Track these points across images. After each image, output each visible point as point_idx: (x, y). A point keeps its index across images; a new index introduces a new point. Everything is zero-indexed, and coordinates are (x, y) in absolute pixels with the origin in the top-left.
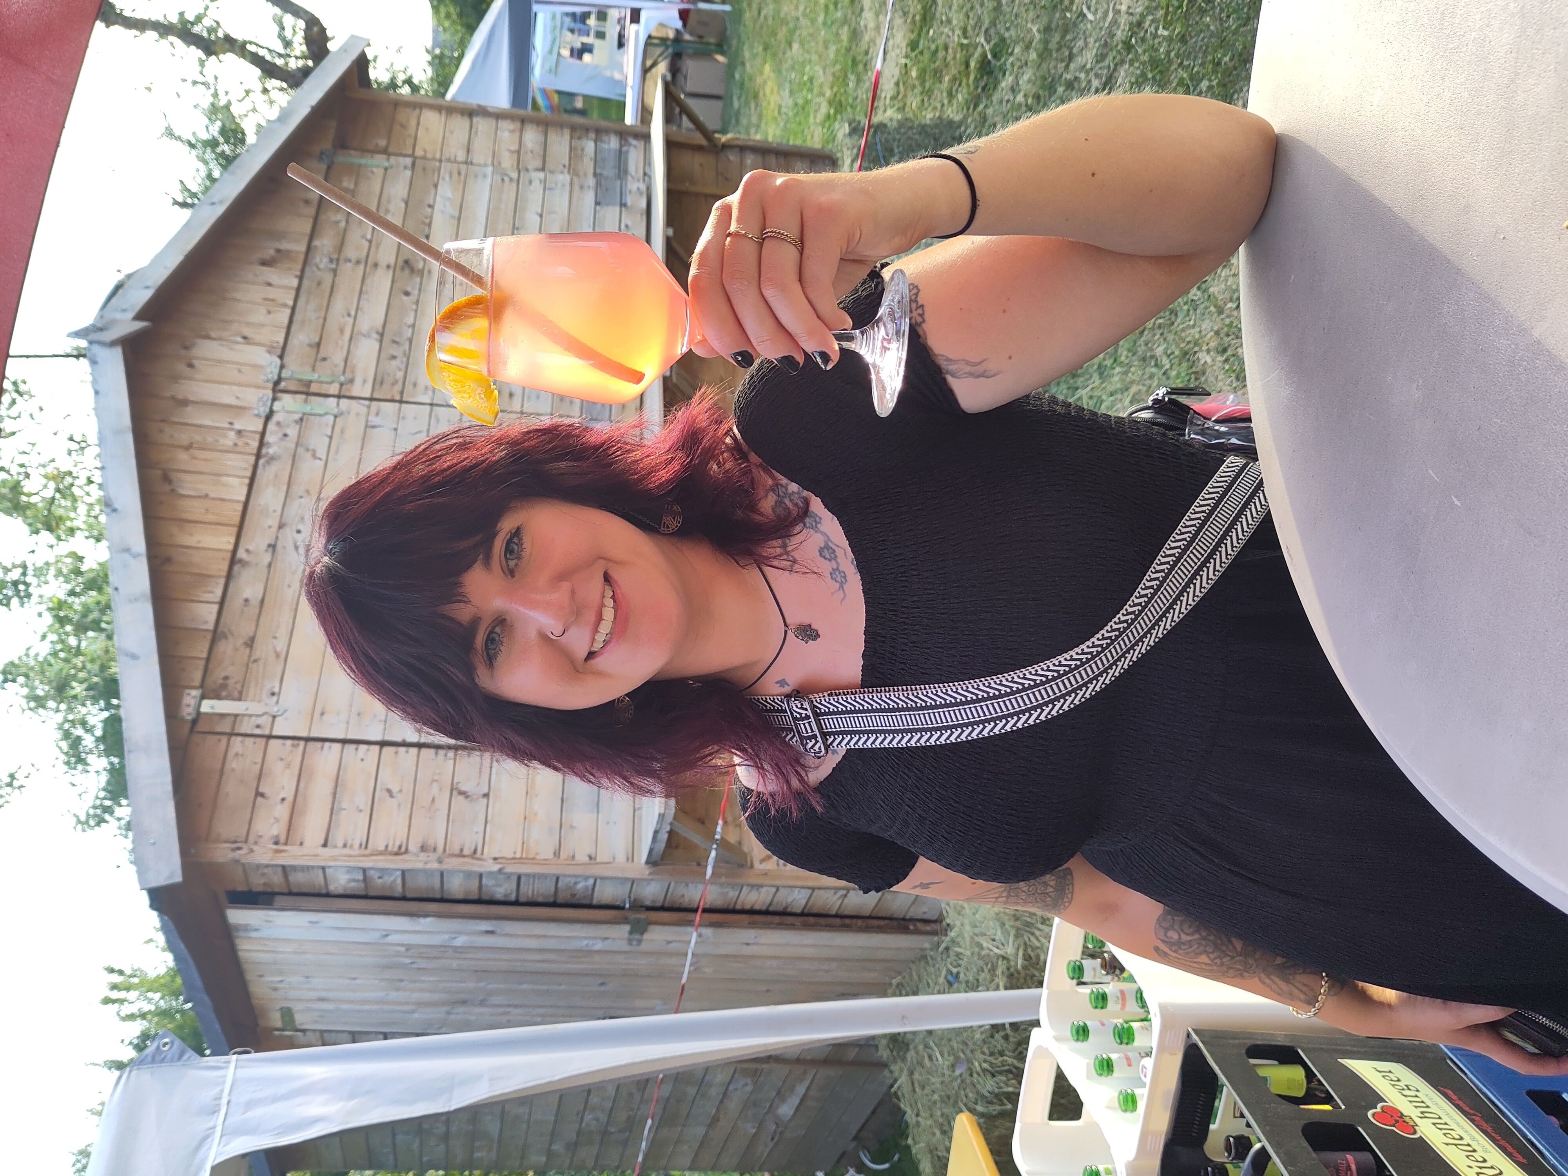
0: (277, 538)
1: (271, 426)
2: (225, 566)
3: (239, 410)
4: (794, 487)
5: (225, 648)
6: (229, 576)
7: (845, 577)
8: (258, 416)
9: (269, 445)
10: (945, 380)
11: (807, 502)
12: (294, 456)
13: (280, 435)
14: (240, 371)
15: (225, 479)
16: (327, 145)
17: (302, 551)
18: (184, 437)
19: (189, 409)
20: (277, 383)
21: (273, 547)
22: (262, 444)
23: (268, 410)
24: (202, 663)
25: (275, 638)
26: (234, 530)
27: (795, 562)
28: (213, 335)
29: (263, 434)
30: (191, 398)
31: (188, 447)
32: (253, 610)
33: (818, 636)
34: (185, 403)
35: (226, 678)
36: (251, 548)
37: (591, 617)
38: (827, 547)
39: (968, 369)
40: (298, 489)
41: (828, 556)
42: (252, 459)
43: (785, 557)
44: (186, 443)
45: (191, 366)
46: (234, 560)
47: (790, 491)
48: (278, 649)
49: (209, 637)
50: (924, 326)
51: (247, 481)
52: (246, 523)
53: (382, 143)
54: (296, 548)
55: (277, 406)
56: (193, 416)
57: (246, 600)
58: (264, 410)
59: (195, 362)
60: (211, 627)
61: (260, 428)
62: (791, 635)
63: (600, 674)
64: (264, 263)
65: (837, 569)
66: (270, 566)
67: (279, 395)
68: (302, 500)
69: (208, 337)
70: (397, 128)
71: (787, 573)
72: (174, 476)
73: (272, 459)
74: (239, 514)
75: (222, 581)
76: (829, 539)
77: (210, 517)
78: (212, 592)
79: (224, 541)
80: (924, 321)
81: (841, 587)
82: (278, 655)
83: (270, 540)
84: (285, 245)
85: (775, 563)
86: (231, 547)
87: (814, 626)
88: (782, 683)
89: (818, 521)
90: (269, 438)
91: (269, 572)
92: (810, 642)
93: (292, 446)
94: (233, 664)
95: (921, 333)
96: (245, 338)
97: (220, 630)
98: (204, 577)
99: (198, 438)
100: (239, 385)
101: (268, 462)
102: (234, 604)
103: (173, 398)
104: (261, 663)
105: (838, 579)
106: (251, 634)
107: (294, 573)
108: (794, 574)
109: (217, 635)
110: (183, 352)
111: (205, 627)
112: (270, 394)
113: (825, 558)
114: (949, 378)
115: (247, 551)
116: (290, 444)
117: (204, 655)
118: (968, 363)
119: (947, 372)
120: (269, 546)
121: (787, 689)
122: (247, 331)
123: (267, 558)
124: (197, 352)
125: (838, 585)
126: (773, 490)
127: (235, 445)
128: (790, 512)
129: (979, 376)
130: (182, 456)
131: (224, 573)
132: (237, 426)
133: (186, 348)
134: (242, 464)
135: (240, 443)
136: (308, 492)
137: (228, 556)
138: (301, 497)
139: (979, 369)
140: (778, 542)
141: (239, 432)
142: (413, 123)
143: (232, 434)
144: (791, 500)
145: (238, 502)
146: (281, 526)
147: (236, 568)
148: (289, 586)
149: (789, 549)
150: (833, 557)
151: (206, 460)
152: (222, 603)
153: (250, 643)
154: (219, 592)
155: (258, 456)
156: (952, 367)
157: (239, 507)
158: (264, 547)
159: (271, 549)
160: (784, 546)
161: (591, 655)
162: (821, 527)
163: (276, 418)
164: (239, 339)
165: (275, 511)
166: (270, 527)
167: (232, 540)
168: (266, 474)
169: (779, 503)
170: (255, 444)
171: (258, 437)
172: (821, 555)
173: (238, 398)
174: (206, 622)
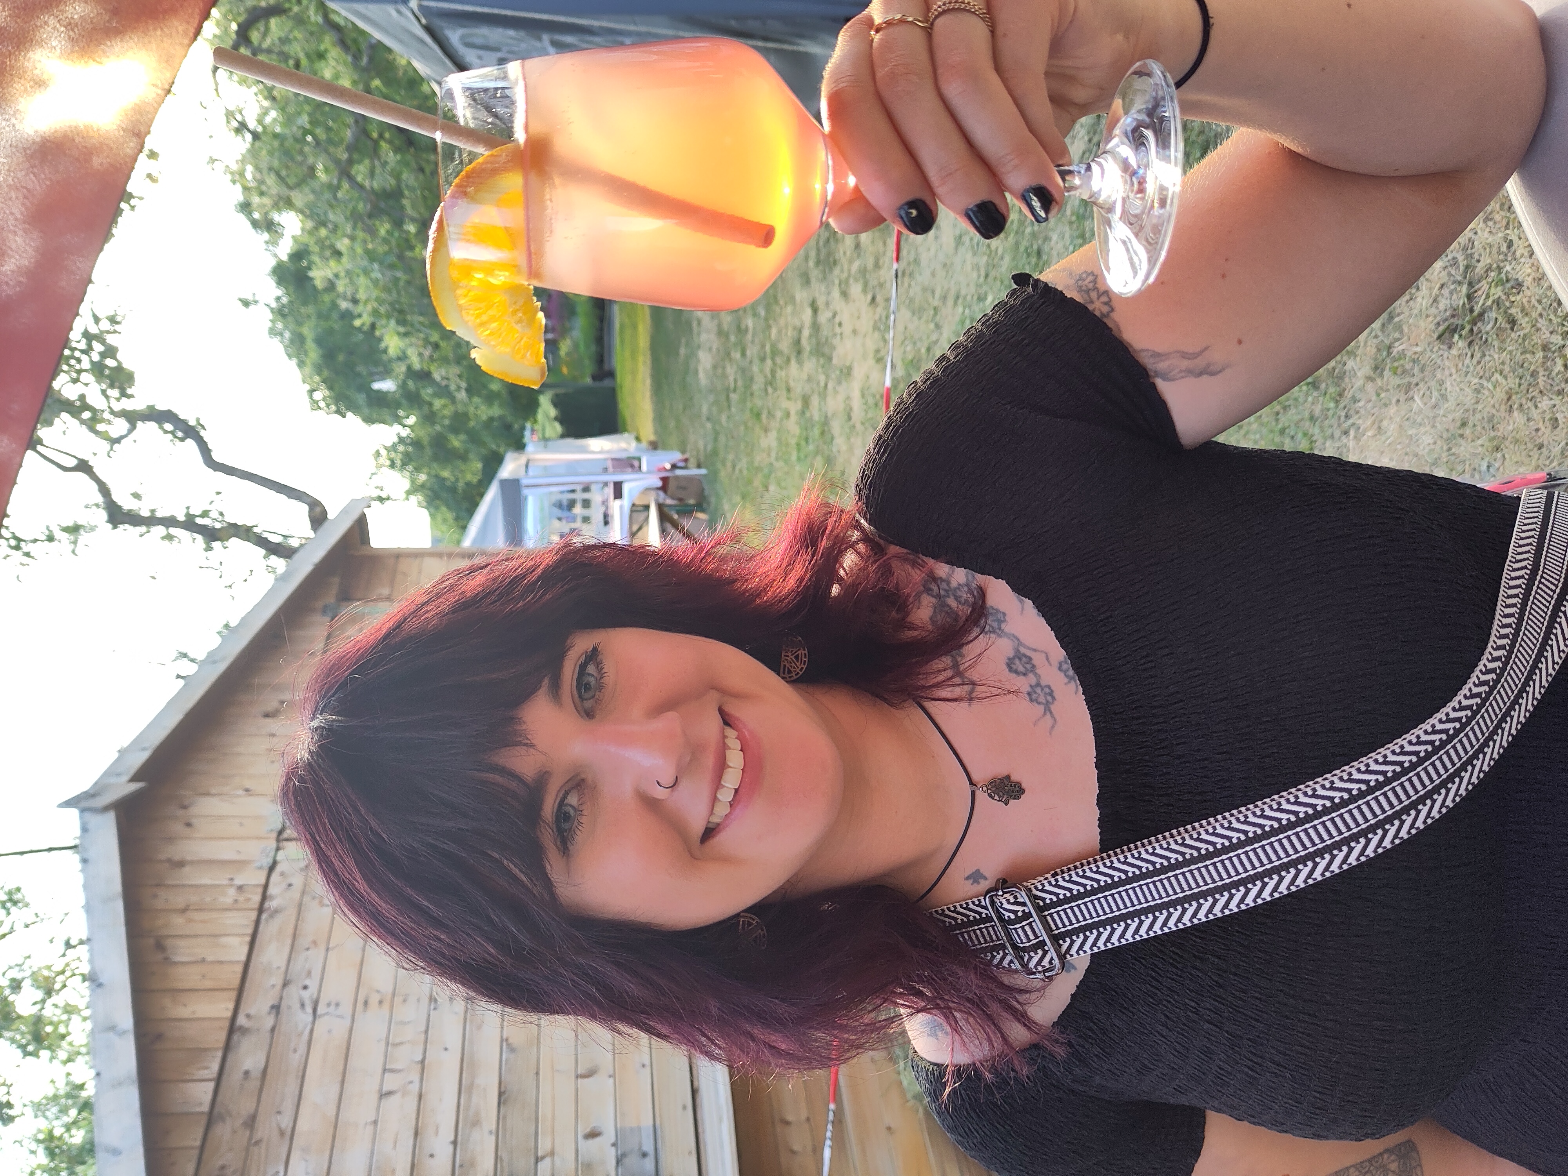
0: (281, 998)
1: (275, 877)
2: (222, 1036)
3: (240, 864)
4: (960, 575)
5: (223, 1131)
6: (227, 1048)
7: (1051, 693)
8: (260, 868)
9: (272, 898)
10: (1154, 385)
11: (982, 593)
12: (300, 905)
13: (284, 885)
14: (241, 825)
15: (224, 940)
16: (331, 599)
17: (309, 1009)
18: (179, 900)
19: (187, 870)
20: (281, 832)
21: (276, 1008)
22: (264, 898)
23: (270, 861)
24: (195, 1153)
25: (279, 1112)
26: (233, 995)
27: (974, 684)
28: (213, 791)
29: (266, 887)
30: (189, 858)
31: (184, 910)
32: (254, 1084)
33: (1023, 791)
34: (181, 864)
35: (223, 1168)
36: (252, 1011)
37: (709, 761)
38: (1019, 656)
39: (1185, 364)
40: (304, 941)
41: (1021, 669)
42: (253, 915)
43: (957, 680)
44: (181, 906)
45: (189, 825)
46: (233, 1028)
47: (954, 584)
48: (283, 1126)
49: (203, 1121)
50: (1114, 315)
51: (248, 939)
52: (247, 985)
53: (385, 591)
54: (303, 1006)
55: (280, 856)
56: (191, 876)
57: (247, 1073)
58: (267, 862)
59: (194, 821)
60: (206, 1108)
61: (263, 881)
62: (981, 796)
63: (726, 859)
64: (267, 715)
65: (1038, 684)
66: (273, 1030)
67: (285, 844)
68: (309, 952)
69: (208, 794)
70: (399, 576)
71: (964, 705)
72: (169, 942)
73: (276, 911)
74: (238, 976)
75: (219, 1054)
76: (1020, 643)
77: (208, 984)
78: (207, 1068)
79: (223, 1008)
80: (1113, 310)
81: (1048, 709)
82: (282, 1133)
83: (271, 1001)
84: (287, 696)
85: (945, 693)
86: (229, 1014)
88: (976, 877)
89: (1002, 618)
90: (272, 890)
91: (272, 1038)
92: (1012, 802)
93: (297, 895)
94: (231, 1149)
95: (1111, 325)
96: (247, 790)
97: (216, 1111)
98: (199, 1053)
99: (195, 899)
100: (240, 838)
101: (271, 916)
102: (234, 1077)
103: (169, 860)
104: (263, 1145)
105: (1042, 699)
106: (252, 1111)
107: (300, 1035)
108: (976, 705)
109: (212, 1118)
110: (181, 812)
111: (198, 1109)
112: (274, 844)
113: (1016, 672)
114: (1160, 383)
115: (248, 1016)
116: (295, 894)
117: (198, 1143)
118: (1185, 355)
119: (1157, 374)
120: (273, 1007)
121: (985, 885)
122: (248, 784)
123: (270, 1022)
124: (195, 810)
125: (1042, 708)
126: (928, 591)
127: (236, 901)
128: (956, 617)
129: (1200, 374)
130: (178, 920)
131: (222, 1045)
132: (238, 882)
133: (185, 807)
134: (243, 921)
135: (241, 899)
136: (315, 943)
137: (227, 1024)
138: (308, 949)
139: (1200, 362)
140: (947, 660)
141: (240, 888)
142: (415, 570)
143: (232, 892)
144: (957, 598)
145: (238, 962)
146: (286, 984)
147: (235, 1037)
148: (295, 1051)
149: (962, 668)
150: (1030, 668)
151: (202, 921)
152: (219, 1080)
153: (251, 1122)
154: (215, 1067)
155: (261, 910)
156: (1162, 366)
157: (239, 969)
158: (266, 1008)
159: (274, 1011)
160: (956, 665)
161: (709, 832)
162: (1007, 628)
163: (279, 869)
164: (241, 792)
165: (279, 968)
166: (273, 986)
167: (231, 1006)
168: (269, 929)
169: (941, 606)
170: (257, 898)
171: (260, 890)
172: (1011, 669)
173: (239, 852)
174: (201, 1104)
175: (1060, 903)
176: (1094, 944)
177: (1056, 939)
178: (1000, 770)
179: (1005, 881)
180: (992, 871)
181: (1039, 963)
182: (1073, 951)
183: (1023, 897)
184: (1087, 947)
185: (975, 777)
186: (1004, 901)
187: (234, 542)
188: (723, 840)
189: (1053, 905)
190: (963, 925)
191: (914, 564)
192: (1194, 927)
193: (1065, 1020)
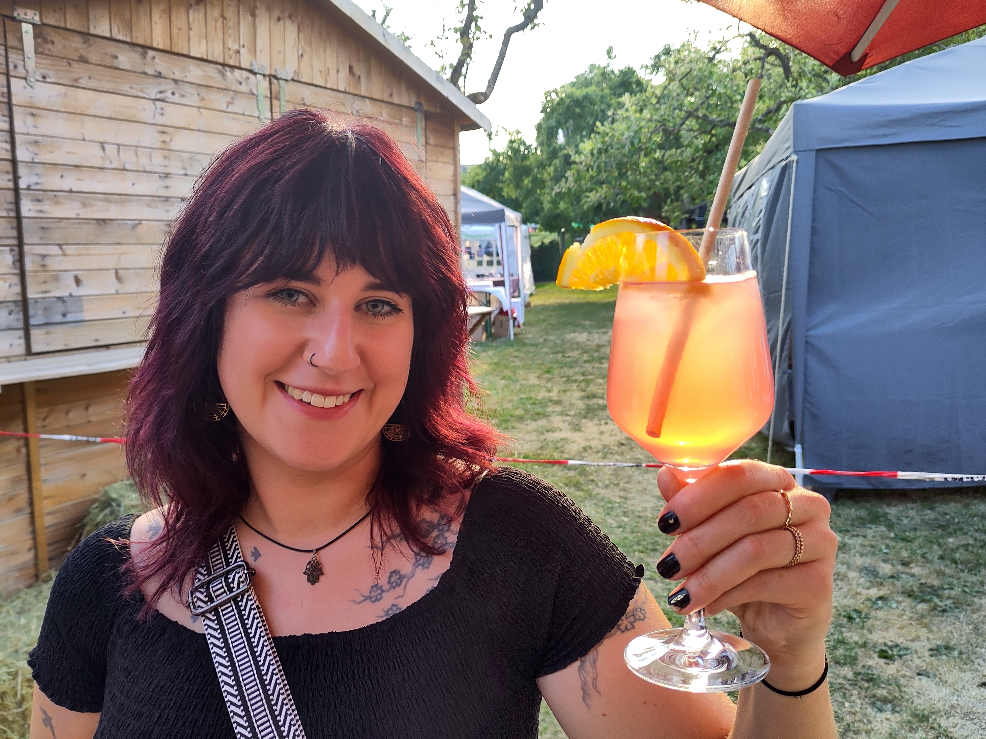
0: (166, 78)
1: (246, 74)
2: (140, 41)
3: (254, 51)
4: (452, 538)
5: (77, 42)
6: (133, 45)
7: (377, 600)
8: (251, 64)
9: (232, 72)
10: (576, 660)
11: (441, 552)
12: (227, 90)
13: (240, 79)
14: (280, 52)
15: (204, 41)
16: (426, 107)
17: (159, 96)
18: (230, 13)
19: (250, 18)
20: (275, 77)
21: (159, 75)
22: (232, 67)
23: (256, 71)
24: (62, 25)
25: (90, 78)
26: (168, 48)
27: (382, 549)
28: (301, 35)
29: (239, 68)
30: (257, 19)
31: (223, 17)
32: (108, 62)
33: (313, 583)
34: (253, 15)
35: (53, 42)
36: (157, 60)
37: (329, 386)
38: (401, 577)
39: (590, 680)
40: (204, 92)
41: (393, 579)
42: (221, 61)
43: (385, 538)
44: (226, 15)
45: (279, 19)
46: (145, 48)
48: (81, 81)
49: (83, 30)
50: (619, 633)
51: (205, 57)
52: (175, 57)
53: (431, 141)
54: (161, 92)
55: (260, 77)
56: (245, 21)
57: (116, 57)
58: (256, 68)
59: (282, 22)
60: (92, 31)
61: (243, 66)
62: (309, 557)
63: (264, 397)
64: (351, 68)
65: (383, 591)
66: (145, 73)
67: (268, 79)
68: (196, 96)
69: (299, 31)
70: (441, 150)
71: (369, 543)
72: (202, 7)
73: (223, 75)
74: (180, 52)
75: (128, 40)
76: (409, 579)
77: (175, 32)
78: (119, 32)
79: (159, 41)
80: (622, 632)
81: (367, 598)
82: (76, 80)
83: (164, 72)
84: (363, 81)
85: (376, 530)
86: (155, 45)
87: (322, 578)
88: (256, 554)
89: (425, 566)
90: (237, 72)
91: (140, 73)
92: (306, 577)
93: (234, 88)
94: (65, 48)
95: (613, 631)
96: (302, 56)
97: (91, 38)
98: (129, 27)
99: (230, 23)
100: (271, 51)
101: (220, 72)
102: (113, 49)
103: (256, 7)
104: (68, 68)
105: (373, 594)
106: (90, 61)
107: (142, 91)
108: (368, 551)
109: (86, 36)
110: (287, 14)
111: (91, 27)
112: (267, 72)
113: (390, 577)
114: (577, 664)
115: (154, 58)
116: (235, 87)
117: (69, 26)
118: (595, 680)
119: (583, 662)
120: (160, 73)
121: (251, 560)
122: (306, 57)
123: (150, 71)
124: (288, 23)
125: (367, 594)
126: (442, 517)
127: (229, 49)
128: (426, 537)
129: (584, 691)
130: (216, 13)
131: (134, 41)
132: (242, 50)
133: (290, 17)
134: (217, 54)
135: (231, 52)
136: (203, 99)
137: (148, 44)
138: (199, 95)
139: (590, 689)
140: (397, 531)
141: (238, 52)
142: (445, 160)
143: (236, 47)
144: (437, 536)
145: (189, 51)
146: (176, 81)
147: (140, 49)
148: (131, 88)
149: (393, 541)
150: (393, 585)
151: (216, 28)
152: (111, 39)
153: (83, 60)
154: (120, 37)
155: (224, 65)
156: (588, 665)
157: (185, 52)
158: (159, 69)
159: (157, 74)
160: (394, 537)
161: (282, 386)
162: (419, 569)
163: (251, 76)
164: (300, 53)
165: (186, 77)
166: (174, 73)
167: (160, 47)
168: (211, 70)
169: (433, 526)
170: (232, 63)
171: (237, 64)
172: (392, 573)
173: (261, 51)
174: (95, 28)
175: (240, 612)
176: (212, 636)
177: (215, 610)
178: (327, 568)
179: (254, 574)
180: (259, 565)
181: (199, 599)
182: (207, 622)
183: (243, 587)
184: (210, 631)
185: (322, 552)
186: (241, 574)
187: (460, 47)
188: (277, 394)
189: (238, 607)
190: (224, 547)
191: (459, 508)
192: (225, 703)
193: (160, 617)
